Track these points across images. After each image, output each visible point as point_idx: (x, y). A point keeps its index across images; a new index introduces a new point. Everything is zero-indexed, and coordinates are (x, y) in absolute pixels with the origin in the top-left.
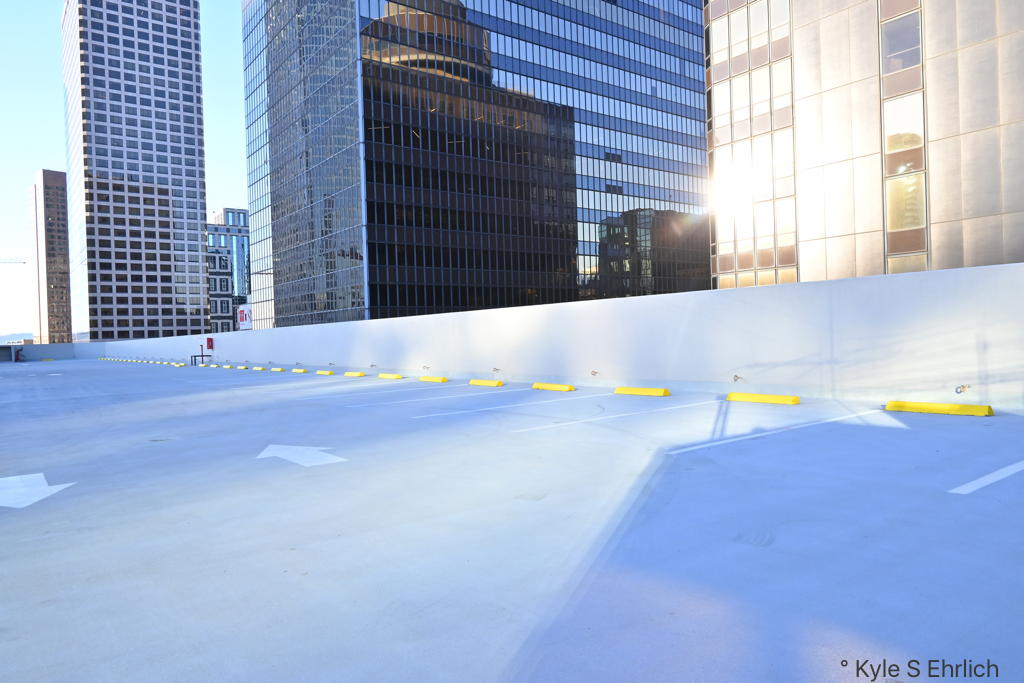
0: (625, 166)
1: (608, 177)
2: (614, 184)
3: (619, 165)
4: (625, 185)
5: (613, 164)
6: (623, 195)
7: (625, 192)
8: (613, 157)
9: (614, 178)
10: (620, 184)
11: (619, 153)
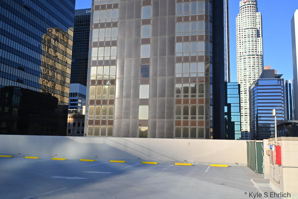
0: (25, 73)
1: (18, 76)
2: (20, 79)
3: (23, 72)
4: (25, 80)
5: (21, 71)
6: (23, 84)
7: (24, 83)
8: (21, 68)
9: (21, 77)
10: (22, 80)
11: (24, 67)
